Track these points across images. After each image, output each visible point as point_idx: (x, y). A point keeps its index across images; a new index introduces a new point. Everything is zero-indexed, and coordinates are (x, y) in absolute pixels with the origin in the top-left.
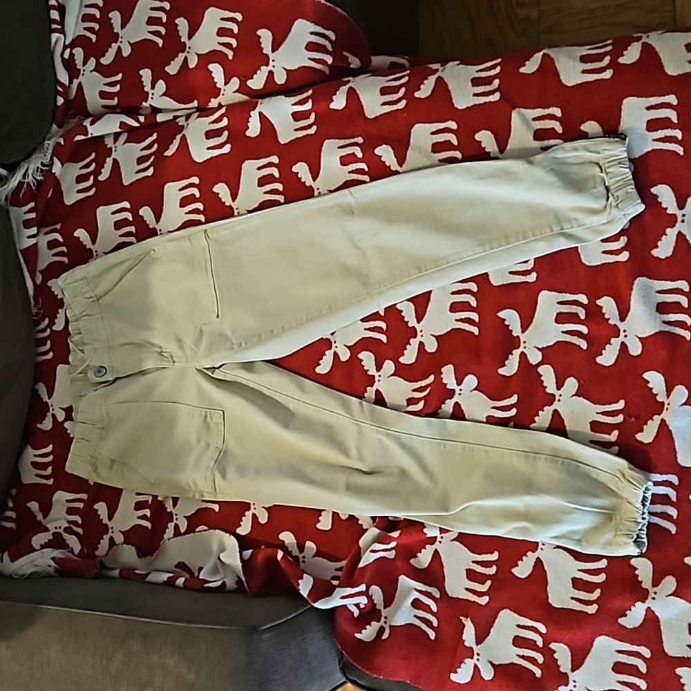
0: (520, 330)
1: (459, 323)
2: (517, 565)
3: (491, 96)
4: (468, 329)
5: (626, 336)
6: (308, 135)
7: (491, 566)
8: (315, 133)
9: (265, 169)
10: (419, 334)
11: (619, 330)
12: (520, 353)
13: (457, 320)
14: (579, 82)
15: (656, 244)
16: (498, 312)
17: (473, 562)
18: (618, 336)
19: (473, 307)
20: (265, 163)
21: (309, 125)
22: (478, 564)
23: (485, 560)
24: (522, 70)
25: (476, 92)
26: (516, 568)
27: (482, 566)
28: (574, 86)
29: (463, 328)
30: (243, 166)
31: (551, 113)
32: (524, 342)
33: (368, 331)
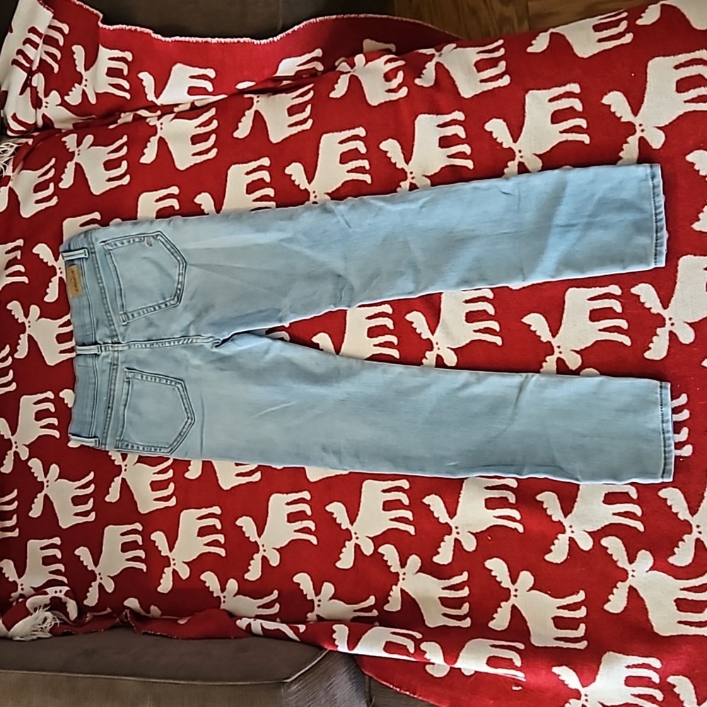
0: (550, 334)
1: (478, 334)
3: (500, 81)
4: (489, 340)
5: (672, 324)
6: (303, 131)
7: (579, 608)
8: (311, 128)
9: (254, 174)
10: (435, 346)
11: (664, 319)
12: (555, 359)
13: (475, 331)
14: (596, 52)
15: (698, 217)
16: (522, 318)
17: (558, 608)
18: (664, 325)
19: (491, 315)
20: (255, 167)
21: (304, 119)
22: (564, 609)
23: (571, 602)
24: (530, 50)
25: (483, 78)
26: (609, 603)
27: (569, 610)
28: (590, 57)
29: (483, 339)
30: (229, 172)
31: (568, 90)
32: (559, 347)
33: (378, 348)
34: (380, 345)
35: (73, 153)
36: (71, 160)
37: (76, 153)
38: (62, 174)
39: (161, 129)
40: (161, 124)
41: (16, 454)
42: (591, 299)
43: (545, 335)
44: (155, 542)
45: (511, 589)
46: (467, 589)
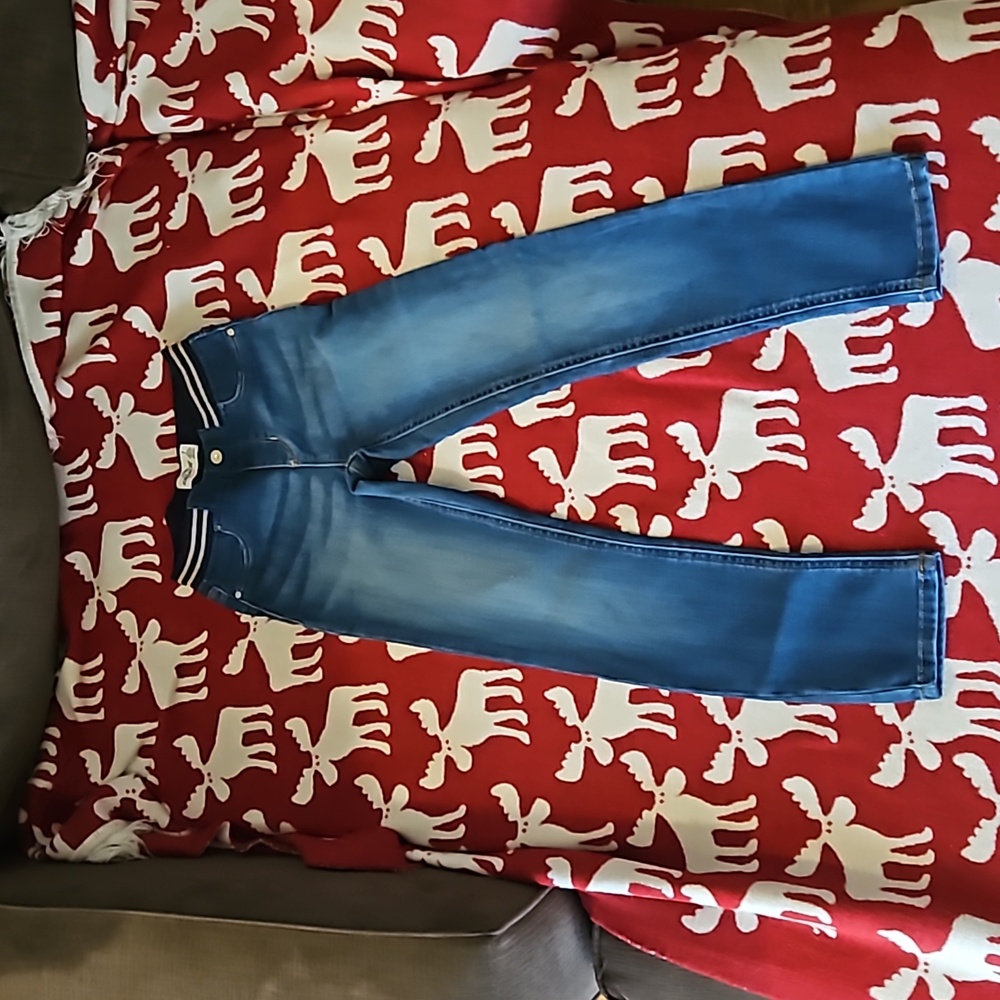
0: (879, 458)
1: (774, 452)
2: (968, 844)
3: (821, 88)
4: (789, 462)
6: (516, 158)
7: (924, 852)
8: (530, 155)
9: (444, 216)
10: (709, 471)
12: (886, 494)
13: (770, 449)
14: (966, 55)
16: (839, 433)
17: (893, 851)
19: (794, 427)
20: (446, 206)
21: (518, 141)
22: (902, 853)
23: (912, 844)
24: (869, 42)
25: (796, 83)
26: (968, 848)
27: (909, 855)
28: (957, 62)
29: (780, 459)
30: (409, 212)
31: (922, 109)
32: (891, 478)
33: (624, 474)
34: (627, 471)
35: (185, 179)
36: (184, 191)
37: (190, 180)
38: (170, 211)
39: (311, 142)
40: (312, 135)
41: (100, 604)
42: (941, 413)
43: (872, 460)
44: (291, 731)
45: (822, 821)
46: (755, 819)
